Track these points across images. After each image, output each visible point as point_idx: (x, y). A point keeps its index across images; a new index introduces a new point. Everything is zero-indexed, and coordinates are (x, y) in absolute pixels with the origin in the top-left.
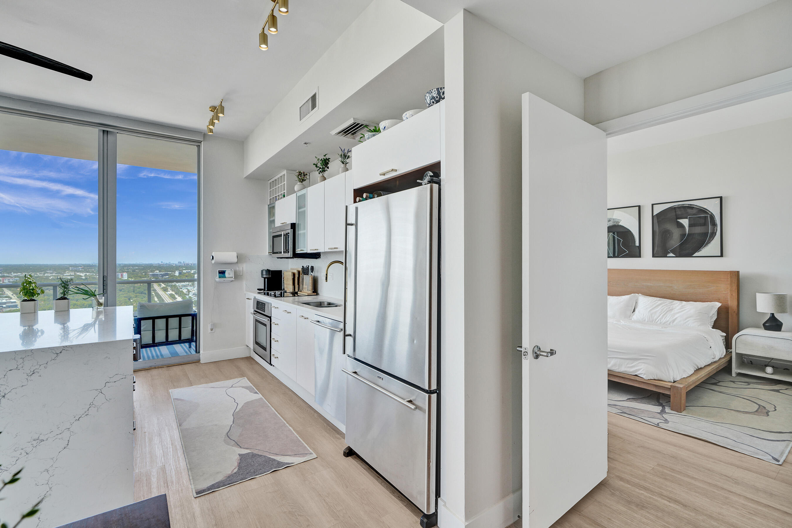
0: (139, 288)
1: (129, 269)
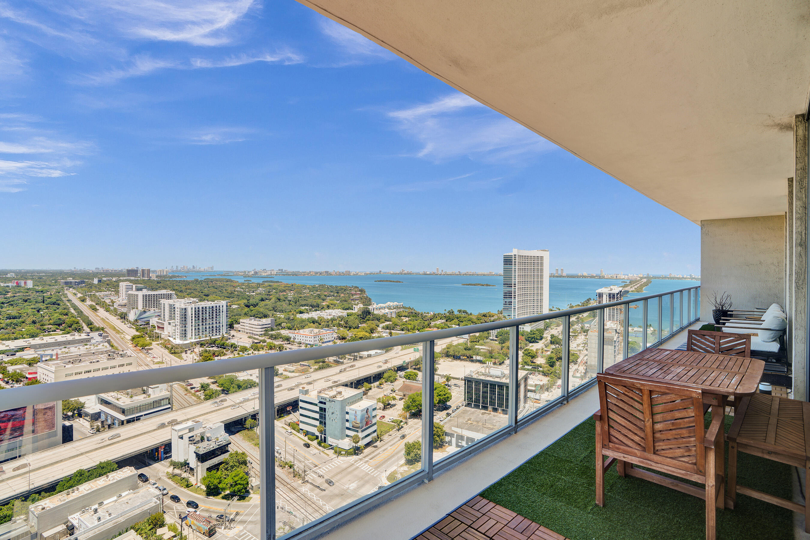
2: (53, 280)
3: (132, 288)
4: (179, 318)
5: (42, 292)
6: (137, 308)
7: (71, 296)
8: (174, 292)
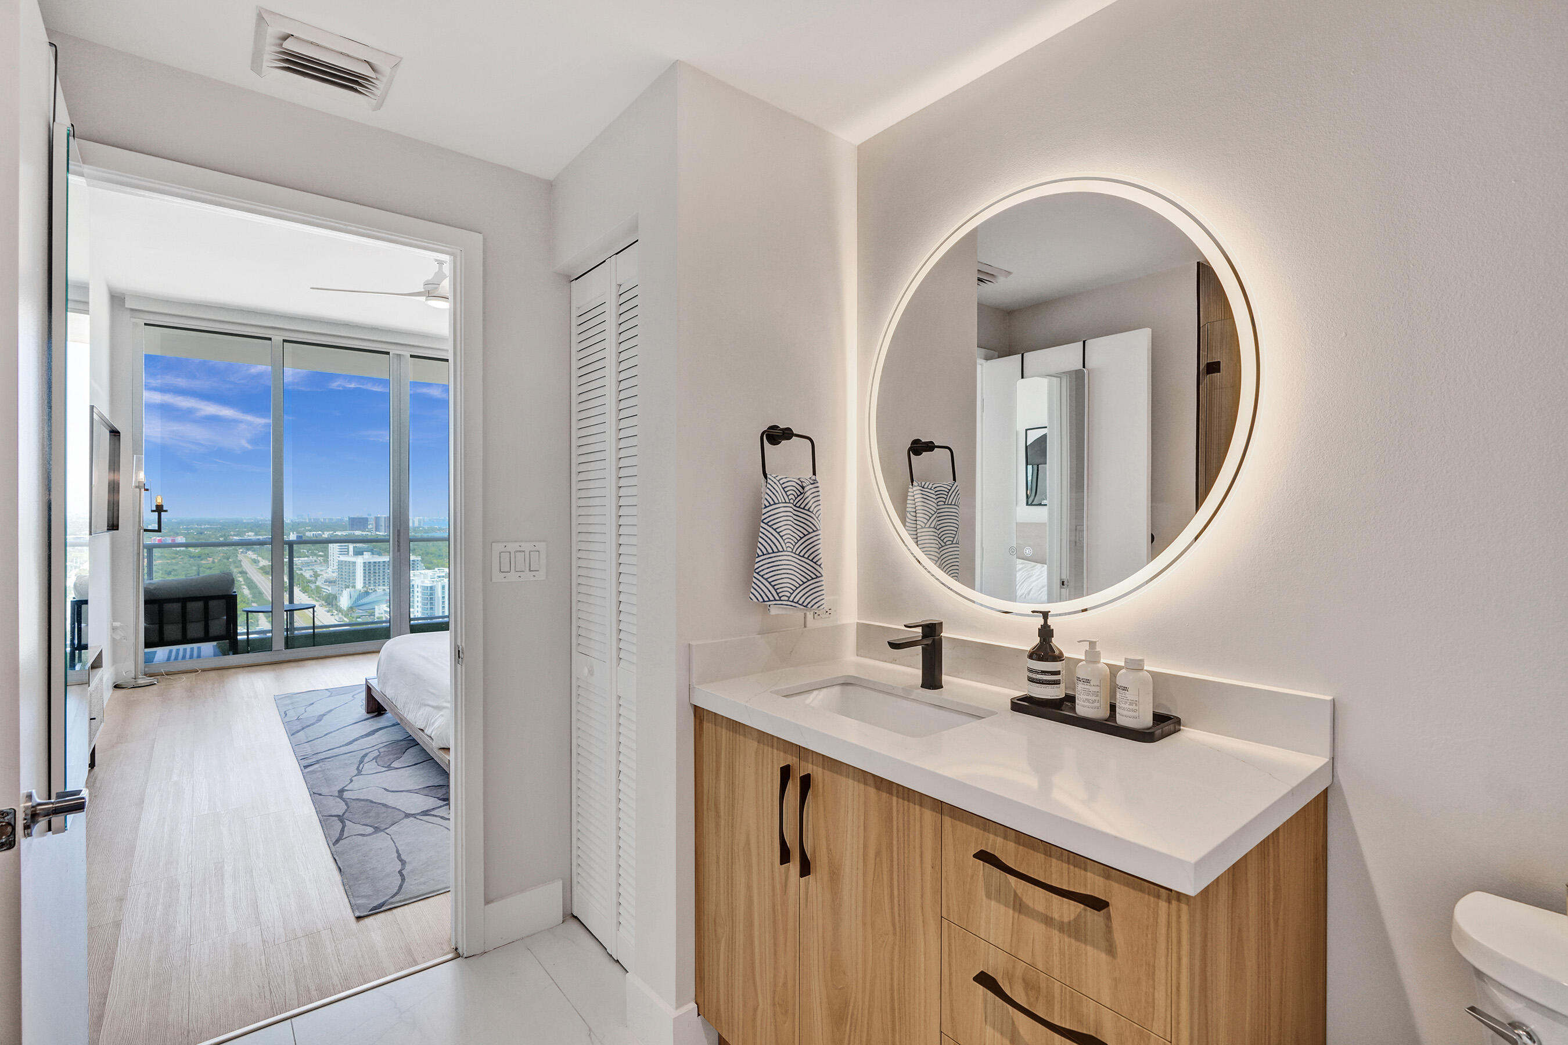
0: (210, 568)
1: (192, 528)
2: (221, 536)
3: (348, 551)
4: (420, 604)
5: (199, 557)
6: (354, 587)
7: (246, 565)
8: (419, 558)
